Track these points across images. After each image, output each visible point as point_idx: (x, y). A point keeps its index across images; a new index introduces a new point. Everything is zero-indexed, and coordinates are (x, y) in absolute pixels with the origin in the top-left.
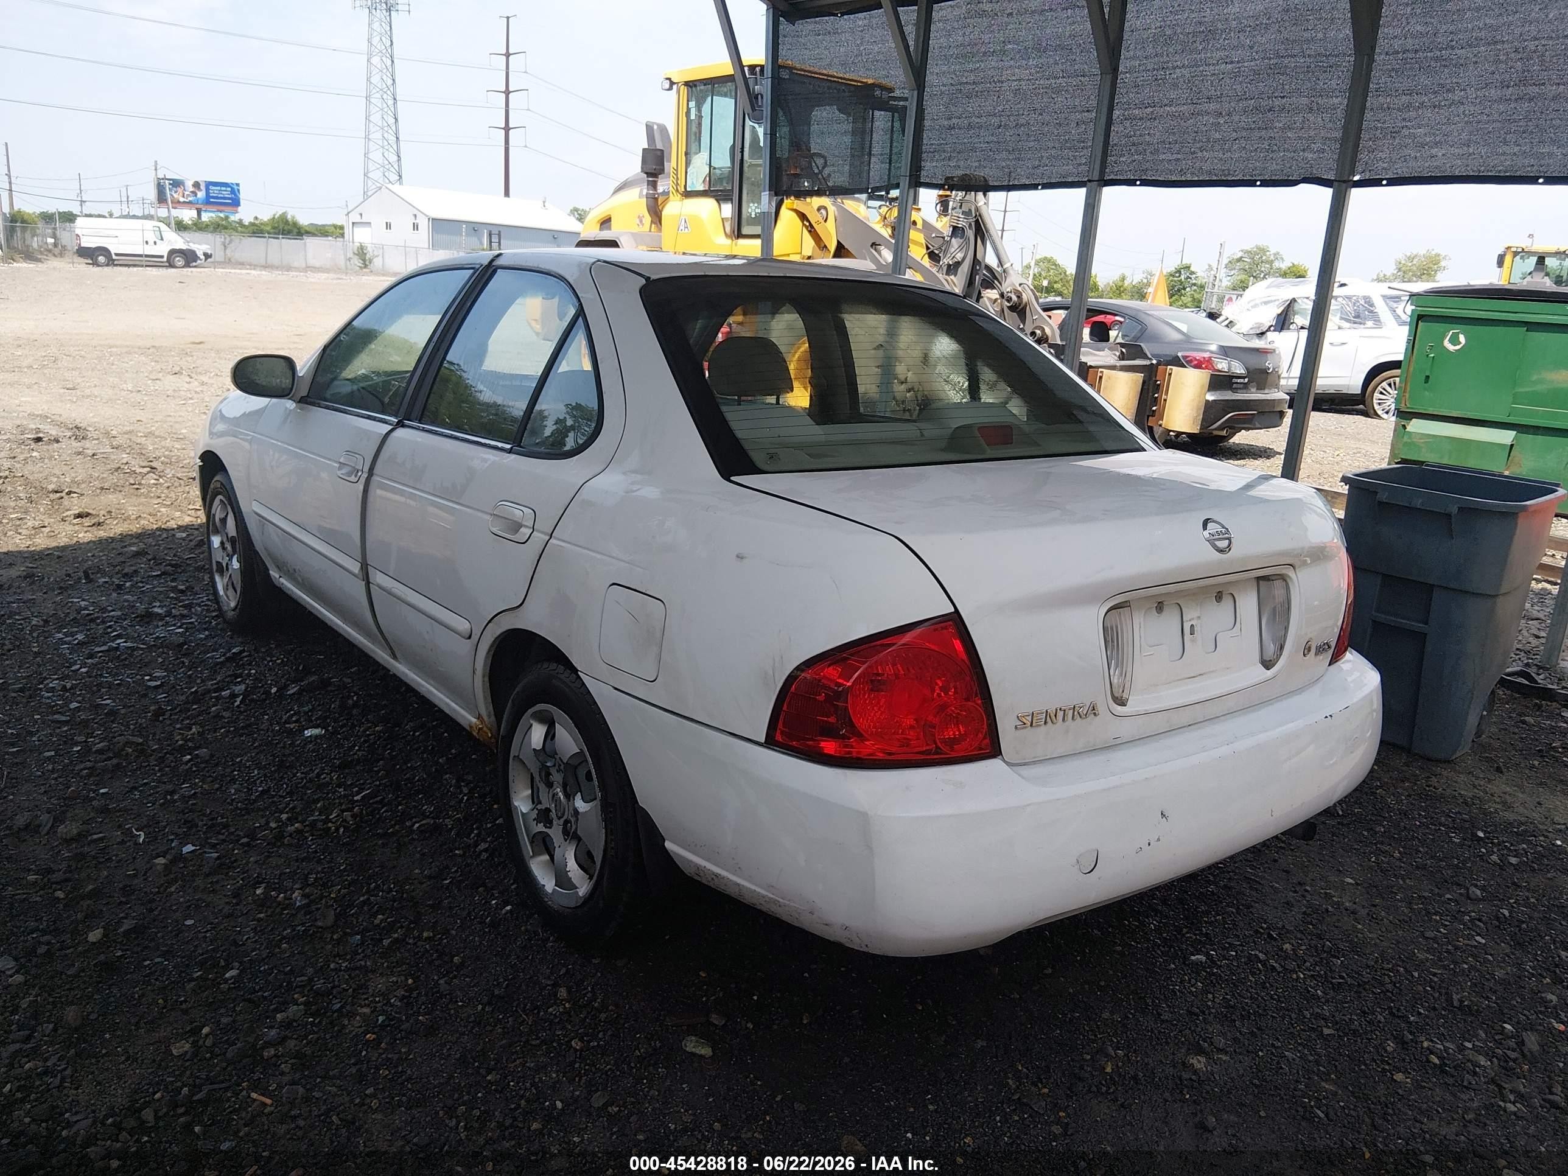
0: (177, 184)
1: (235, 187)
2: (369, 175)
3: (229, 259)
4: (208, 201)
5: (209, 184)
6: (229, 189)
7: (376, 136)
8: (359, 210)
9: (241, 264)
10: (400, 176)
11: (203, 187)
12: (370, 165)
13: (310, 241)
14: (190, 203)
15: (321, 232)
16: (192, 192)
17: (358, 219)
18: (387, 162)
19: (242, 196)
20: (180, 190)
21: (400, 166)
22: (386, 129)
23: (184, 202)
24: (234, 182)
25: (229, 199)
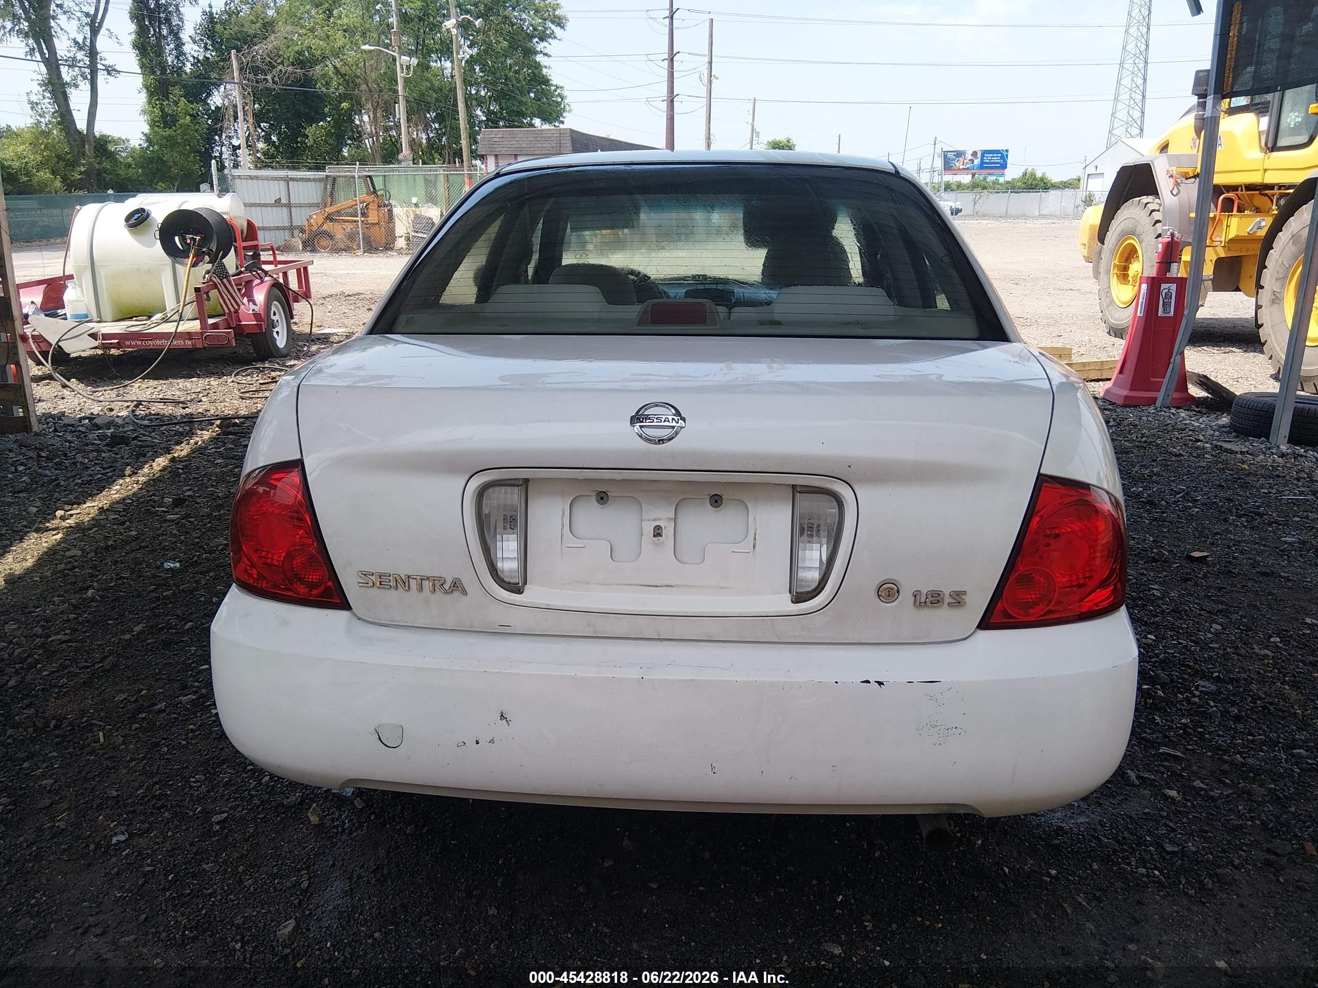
0: (959, 154)
1: (1005, 153)
2: (1114, 132)
3: (977, 213)
4: (982, 166)
5: (985, 152)
6: (1000, 155)
7: (1124, 97)
8: (1094, 164)
9: (984, 216)
10: (1142, 130)
11: (979, 155)
12: (1116, 123)
13: (1053, 192)
14: (968, 169)
15: (1064, 185)
16: (970, 160)
17: (1093, 171)
18: (1131, 119)
19: (1009, 161)
20: (961, 159)
21: (1142, 122)
22: (1134, 90)
23: (963, 169)
24: (1004, 149)
25: (998, 163)
